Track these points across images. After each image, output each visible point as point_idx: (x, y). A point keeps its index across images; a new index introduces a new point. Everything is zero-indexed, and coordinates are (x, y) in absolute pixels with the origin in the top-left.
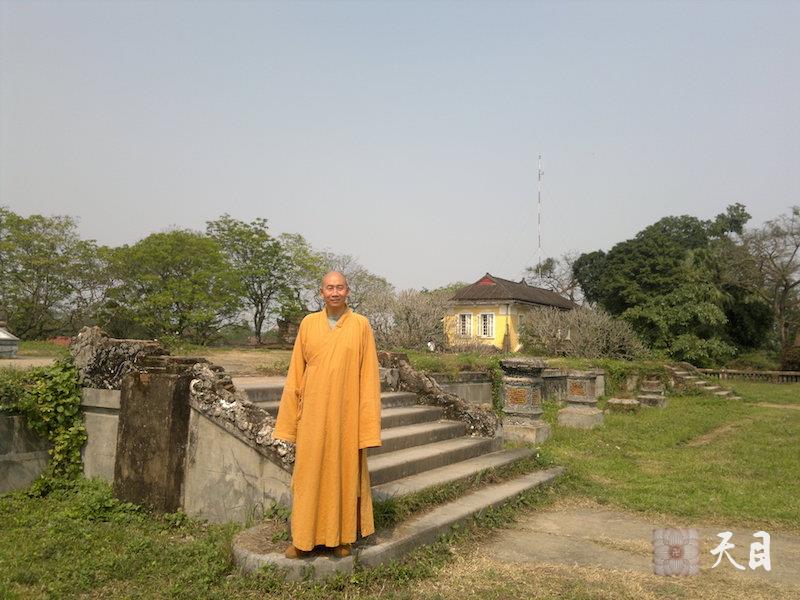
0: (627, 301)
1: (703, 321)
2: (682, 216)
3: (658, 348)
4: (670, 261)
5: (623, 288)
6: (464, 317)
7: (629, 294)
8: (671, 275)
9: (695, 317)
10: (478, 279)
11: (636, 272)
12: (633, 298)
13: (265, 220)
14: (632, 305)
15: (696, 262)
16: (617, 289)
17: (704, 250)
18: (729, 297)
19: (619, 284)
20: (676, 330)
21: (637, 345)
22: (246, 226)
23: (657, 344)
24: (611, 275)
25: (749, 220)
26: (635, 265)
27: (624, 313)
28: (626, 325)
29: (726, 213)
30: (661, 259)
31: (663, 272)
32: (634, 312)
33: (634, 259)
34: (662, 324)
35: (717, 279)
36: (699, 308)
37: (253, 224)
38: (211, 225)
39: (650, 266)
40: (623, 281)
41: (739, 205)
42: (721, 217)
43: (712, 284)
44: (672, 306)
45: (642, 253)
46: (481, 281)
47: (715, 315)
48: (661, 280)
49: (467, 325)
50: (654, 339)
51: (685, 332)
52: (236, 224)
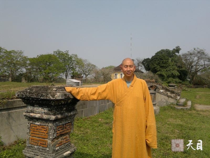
0: (157, 70)
1: (174, 75)
2: (166, 49)
3: (164, 81)
4: (167, 61)
5: (156, 67)
6: (116, 74)
7: (157, 68)
8: (166, 64)
9: (172, 74)
10: (119, 65)
11: (159, 63)
12: (158, 70)
13: (68, 51)
14: (158, 71)
15: (172, 61)
16: (154, 68)
17: (173, 58)
18: (179, 69)
19: (155, 66)
20: (168, 77)
21: (160, 80)
22: (63, 52)
23: (164, 80)
24: (152, 64)
25: (181, 50)
26: (159, 62)
27: (157, 73)
28: (157, 76)
29: (175, 48)
30: (164, 60)
31: (165, 63)
32: (159, 73)
33: (158, 60)
34: (165, 75)
35: (176, 65)
36: (173, 72)
37: (65, 52)
38: (54, 52)
39: (162, 62)
40: (156, 65)
41: (178, 46)
42: (174, 49)
43: (175, 66)
44: (167, 71)
45: (160, 59)
46: (120, 65)
47: (177, 73)
48: (165, 65)
49: (117, 76)
50: (163, 79)
51: (170, 77)
52: (61, 52)
